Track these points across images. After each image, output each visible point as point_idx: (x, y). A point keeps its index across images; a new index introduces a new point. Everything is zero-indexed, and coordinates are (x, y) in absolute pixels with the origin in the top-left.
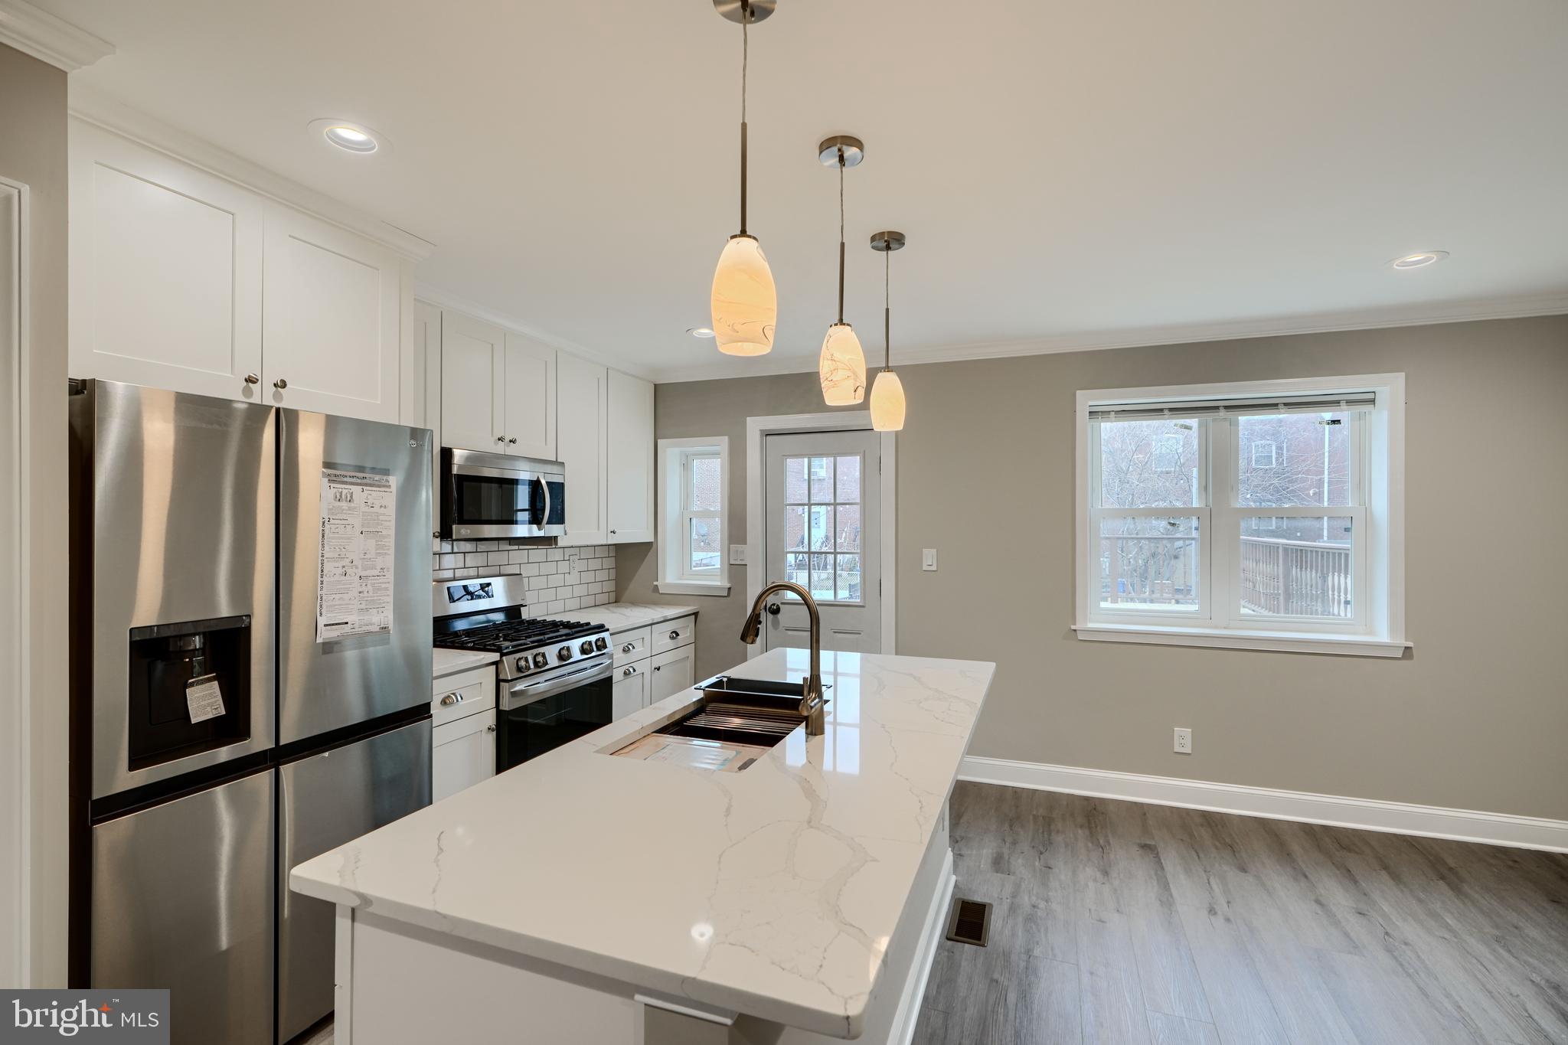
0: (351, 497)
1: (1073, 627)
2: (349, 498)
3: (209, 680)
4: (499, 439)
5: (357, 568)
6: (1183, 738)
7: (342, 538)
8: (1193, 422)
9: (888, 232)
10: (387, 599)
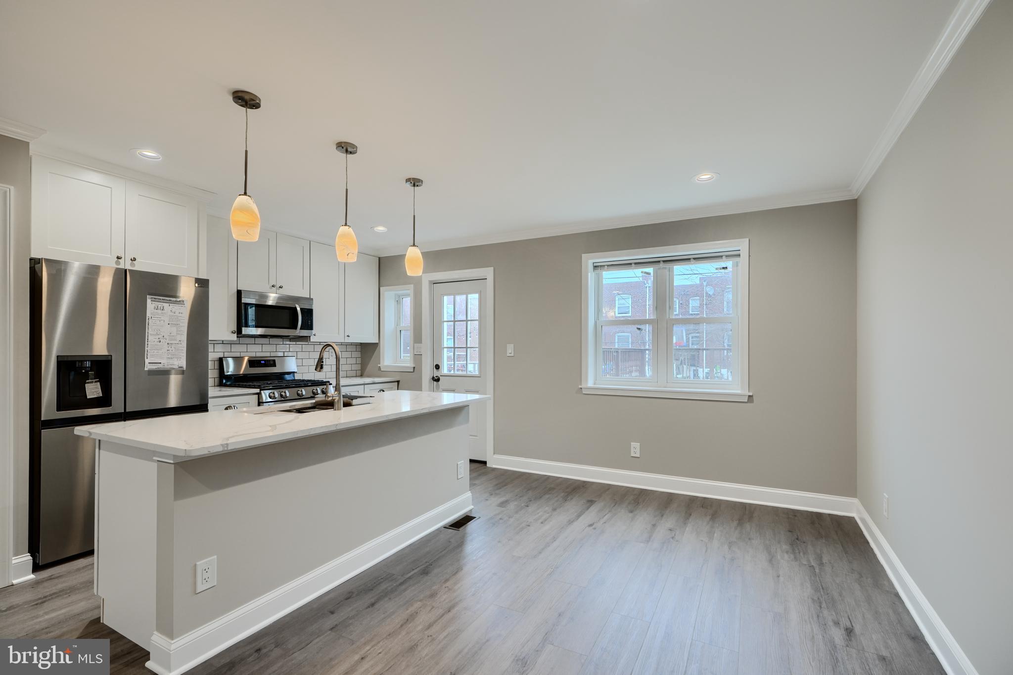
0: (163, 308)
1: (580, 387)
2: (162, 309)
3: (96, 382)
4: (273, 286)
5: (166, 339)
6: (635, 449)
7: (158, 326)
8: (650, 270)
9: (413, 178)
10: (183, 354)
